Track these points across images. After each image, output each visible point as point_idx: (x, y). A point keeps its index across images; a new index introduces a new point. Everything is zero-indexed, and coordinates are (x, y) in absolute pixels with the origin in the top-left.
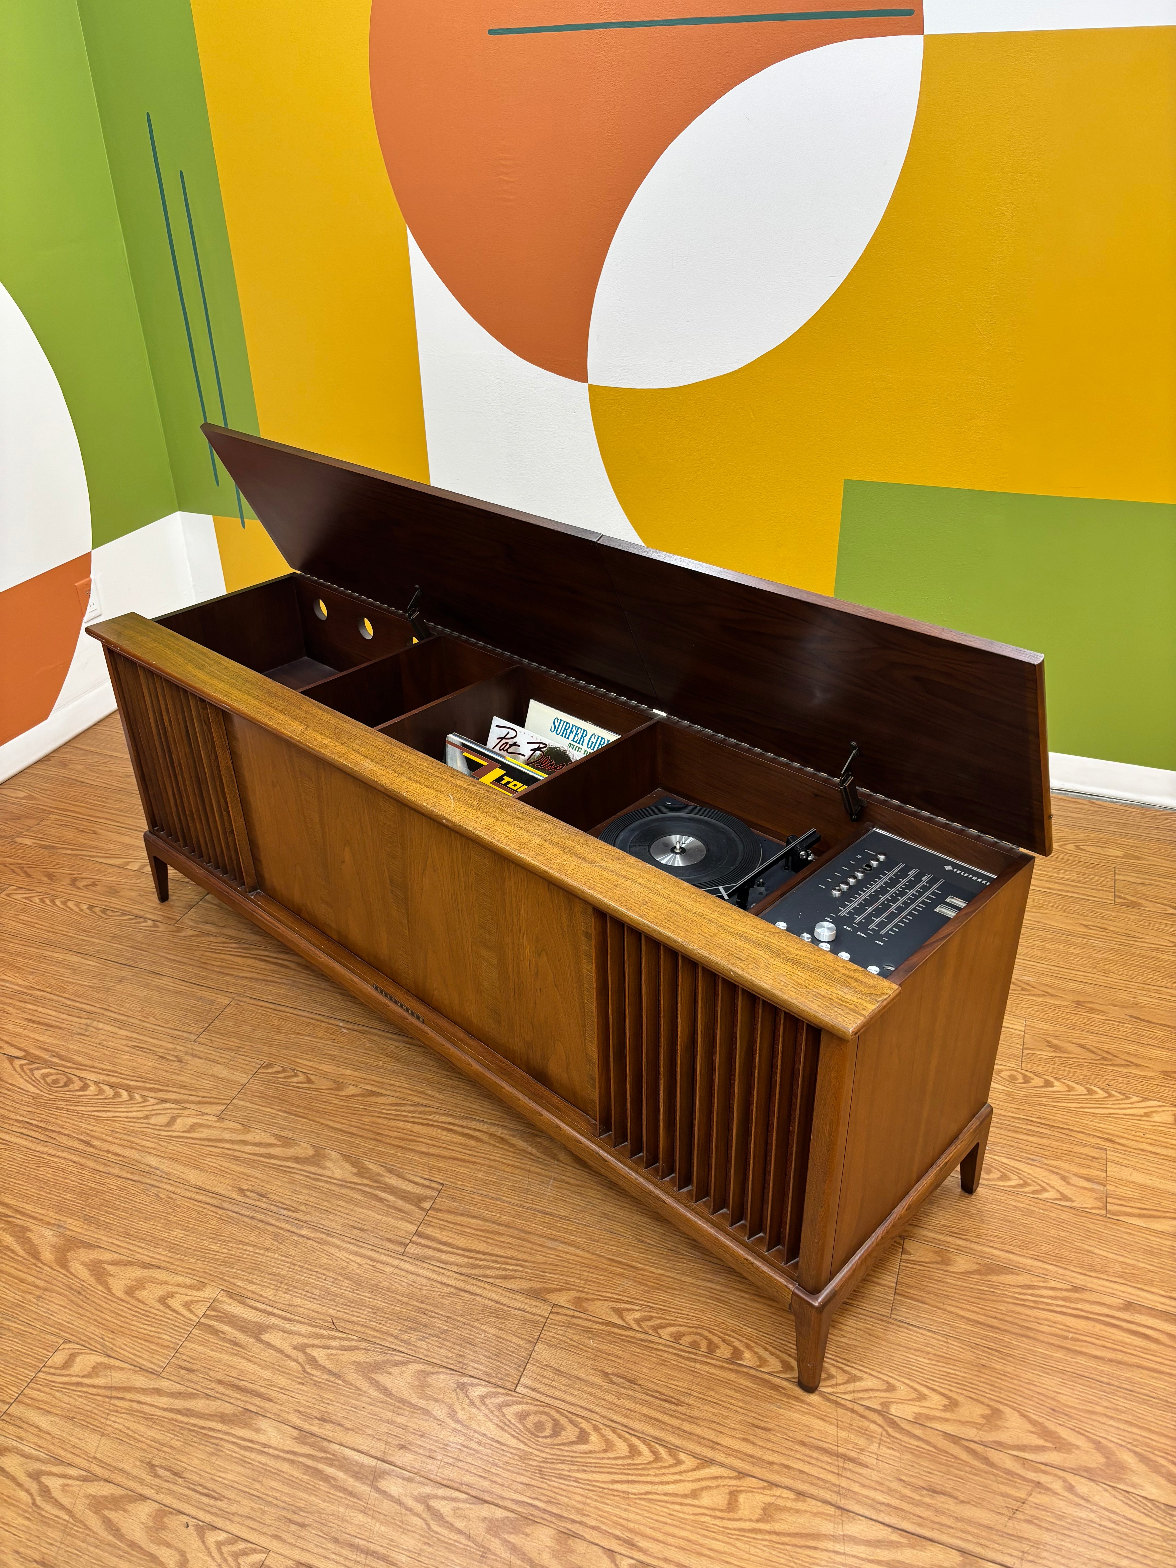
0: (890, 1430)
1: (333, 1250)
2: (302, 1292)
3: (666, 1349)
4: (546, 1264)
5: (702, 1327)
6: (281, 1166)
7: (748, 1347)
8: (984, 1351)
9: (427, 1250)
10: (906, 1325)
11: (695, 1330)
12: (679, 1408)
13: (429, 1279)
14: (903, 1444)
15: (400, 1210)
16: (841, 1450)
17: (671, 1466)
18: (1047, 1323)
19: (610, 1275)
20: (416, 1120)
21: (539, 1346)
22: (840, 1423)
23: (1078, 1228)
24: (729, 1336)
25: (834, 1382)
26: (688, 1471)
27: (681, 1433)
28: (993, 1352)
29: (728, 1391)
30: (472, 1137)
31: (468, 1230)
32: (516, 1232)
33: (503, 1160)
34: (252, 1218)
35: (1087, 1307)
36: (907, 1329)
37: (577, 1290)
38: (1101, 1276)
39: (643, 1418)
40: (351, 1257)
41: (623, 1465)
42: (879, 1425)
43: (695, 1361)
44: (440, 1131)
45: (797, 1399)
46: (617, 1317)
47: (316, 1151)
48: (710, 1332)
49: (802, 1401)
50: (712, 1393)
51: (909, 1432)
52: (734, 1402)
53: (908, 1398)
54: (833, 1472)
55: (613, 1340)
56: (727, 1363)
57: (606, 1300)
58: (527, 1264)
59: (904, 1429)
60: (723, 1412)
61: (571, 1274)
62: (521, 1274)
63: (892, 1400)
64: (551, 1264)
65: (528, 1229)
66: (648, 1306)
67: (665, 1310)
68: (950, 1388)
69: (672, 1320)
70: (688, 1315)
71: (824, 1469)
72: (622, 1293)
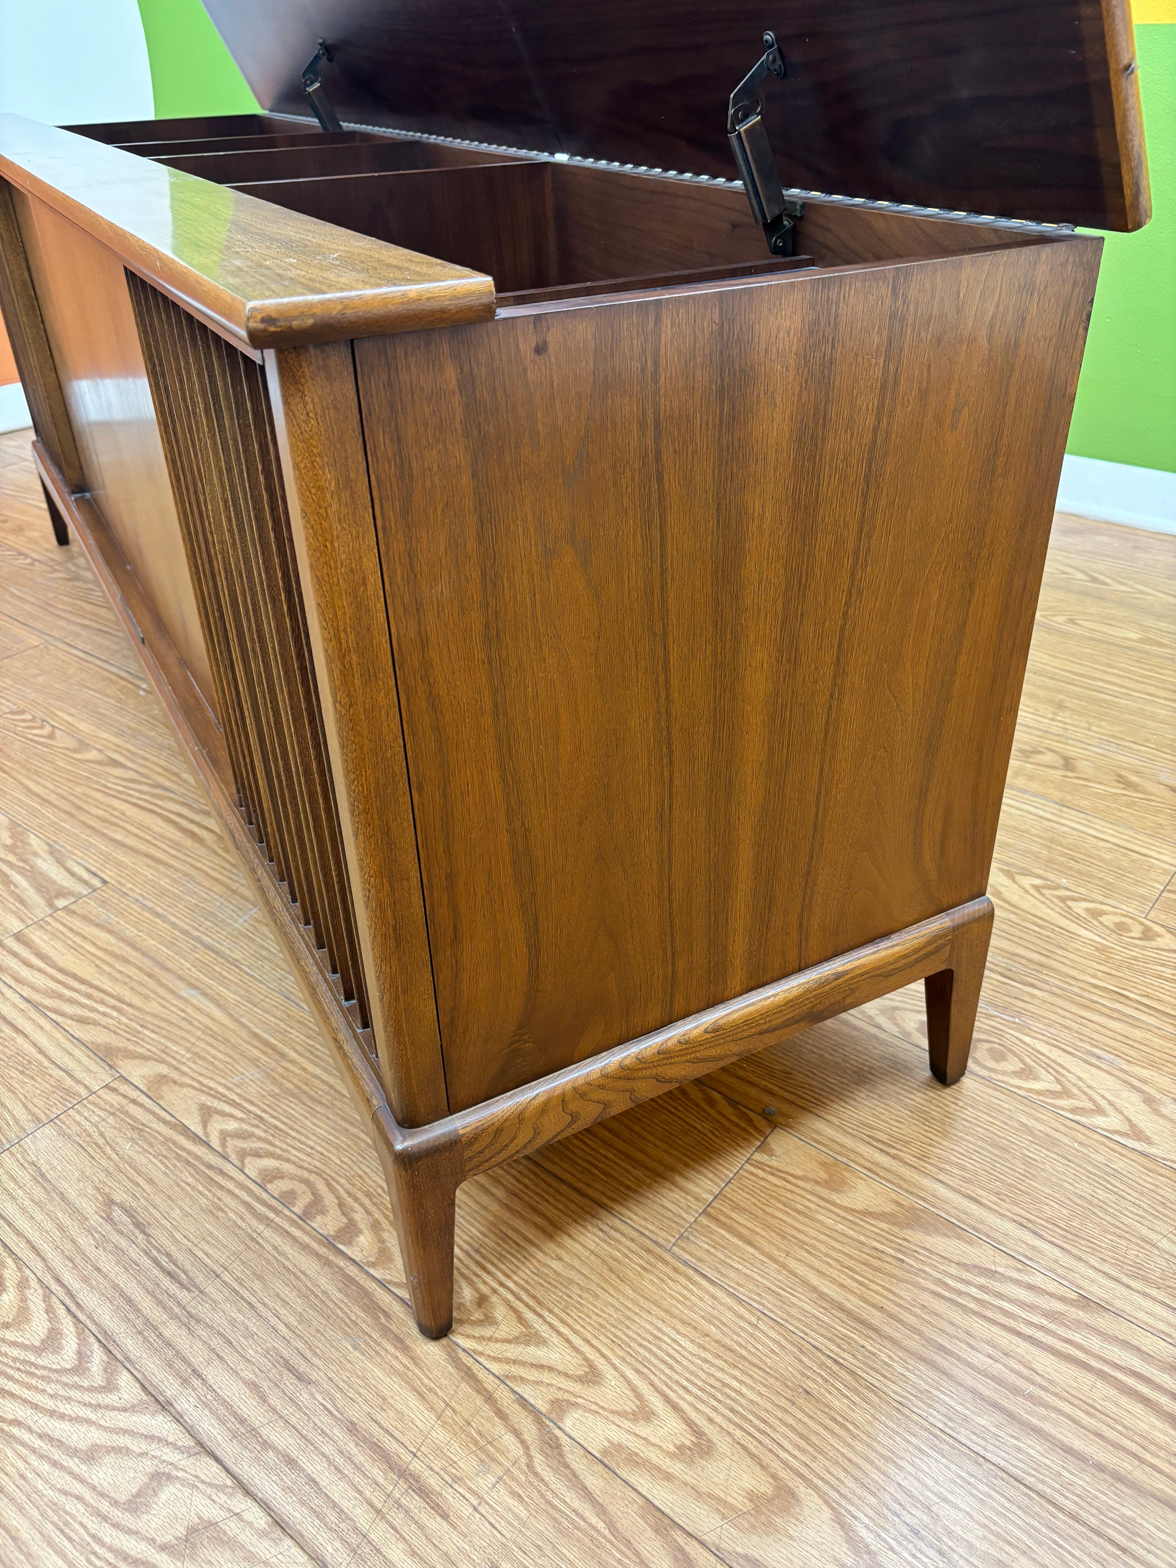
0: (538, 1458)
3: (237, 1191)
4: (157, 1016)
5: (319, 1174)
7: (375, 1226)
8: (822, 1365)
10: (691, 1272)
11: (305, 1174)
12: (181, 1294)
14: (549, 1495)
15: (23, 902)
16: (416, 1466)
17: (91, 1389)
18: (989, 1350)
19: (236, 1056)
20: (140, 803)
21: (48, 1130)
22: (449, 1412)
23: (1142, 1194)
24: (356, 1199)
25: (487, 1332)
26: (114, 1409)
27: (152, 1337)
28: (843, 1373)
29: (286, 1292)
30: (193, 835)
31: (87, 946)
32: (150, 963)
33: (212, 873)
35: (1095, 1343)
36: (689, 1279)
37: (170, 1065)
38: (1154, 1292)
39: (110, 1291)
41: (15, 1359)
42: (523, 1442)
43: (268, 1222)
44: (159, 821)
45: (400, 1342)
46: (197, 1119)
48: (328, 1185)
49: (406, 1349)
50: (257, 1286)
51: (574, 1474)
52: (283, 1312)
53: (614, 1408)
54: (371, 1505)
55: (165, 1153)
56: (320, 1243)
57: (203, 1091)
58: (130, 1010)
59: (567, 1466)
60: (250, 1325)
61: (182, 1042)
62: (110, 1021)
63: (580, 1401)
64: (164, 1020)
65: (170, 965)
66: (260, 1117)
67: (281, 1130)
68: (713, 1415)
69: (281, 1149)
70: (312, 1148)
71: (359, 1492)
72: (234, 1087)
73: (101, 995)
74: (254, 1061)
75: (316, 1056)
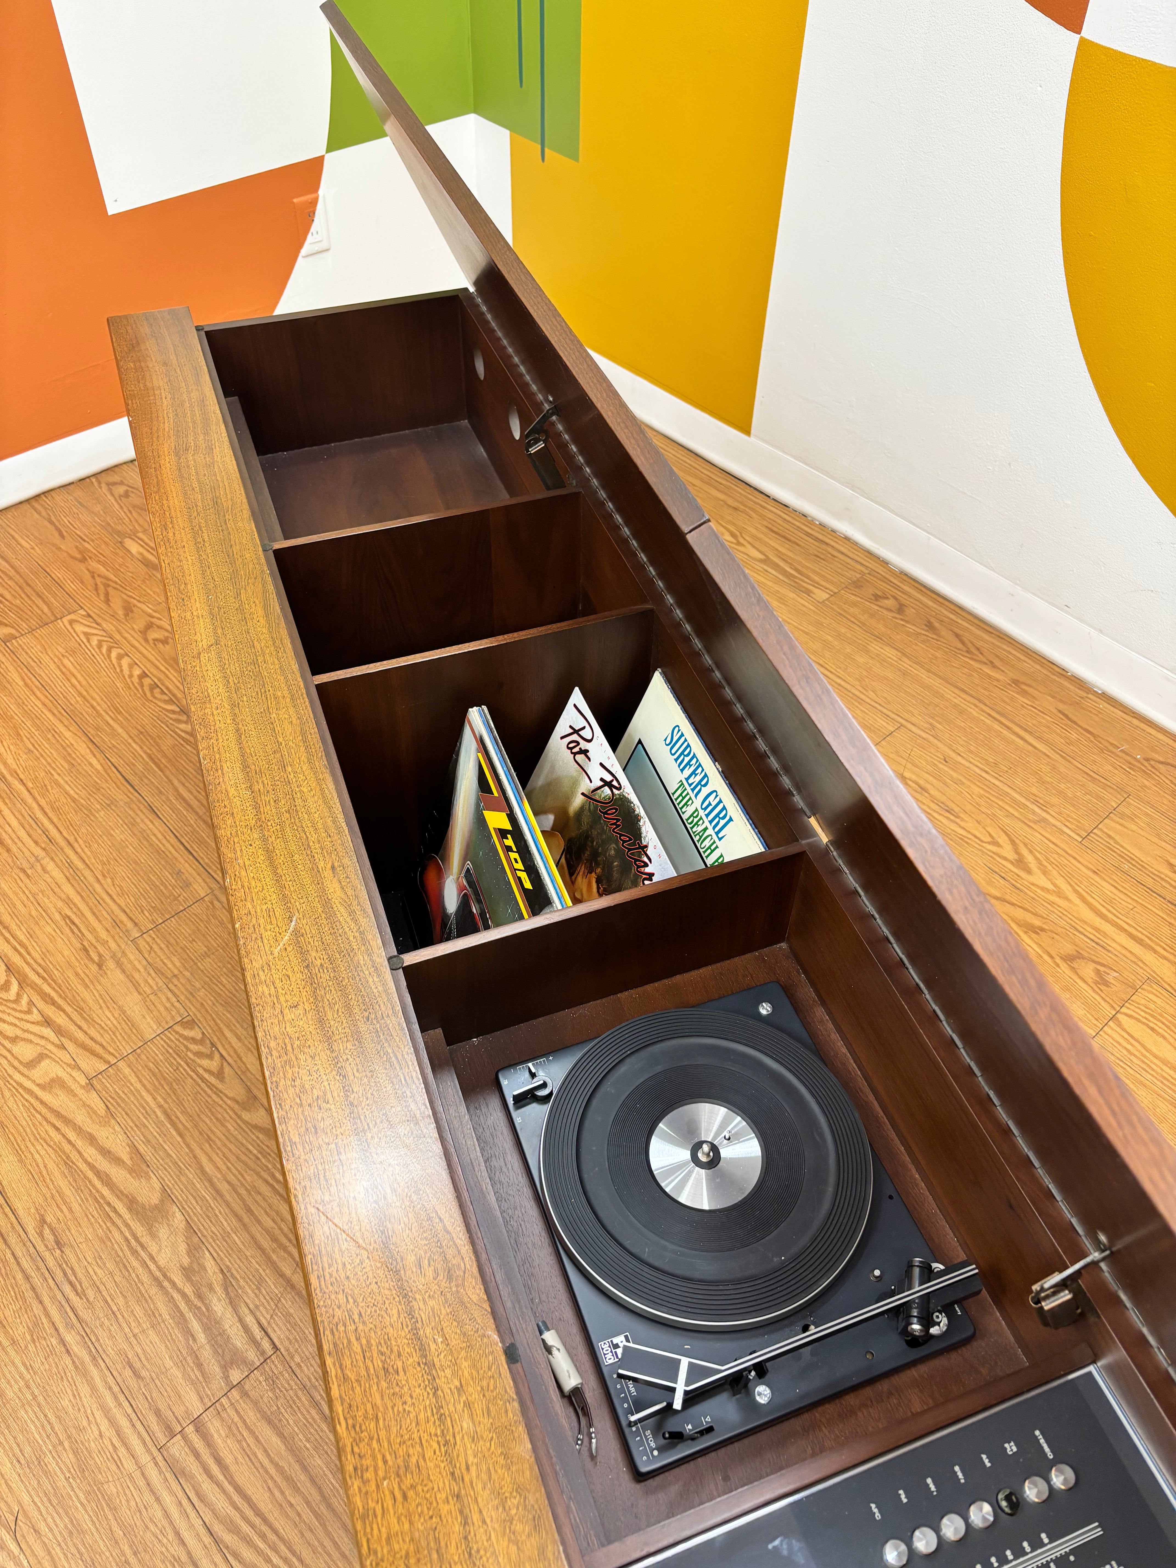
1: (84, 1390)
2: (12, 1441)
6: (109, 1204)
9: (192, 1459)
13: (167, 1515)
15: (200, 1365)
32: (318, 1498)
34: (27, 1278)
40: (98, 1414)
47: (162, 1201)
73: (274, 1537)
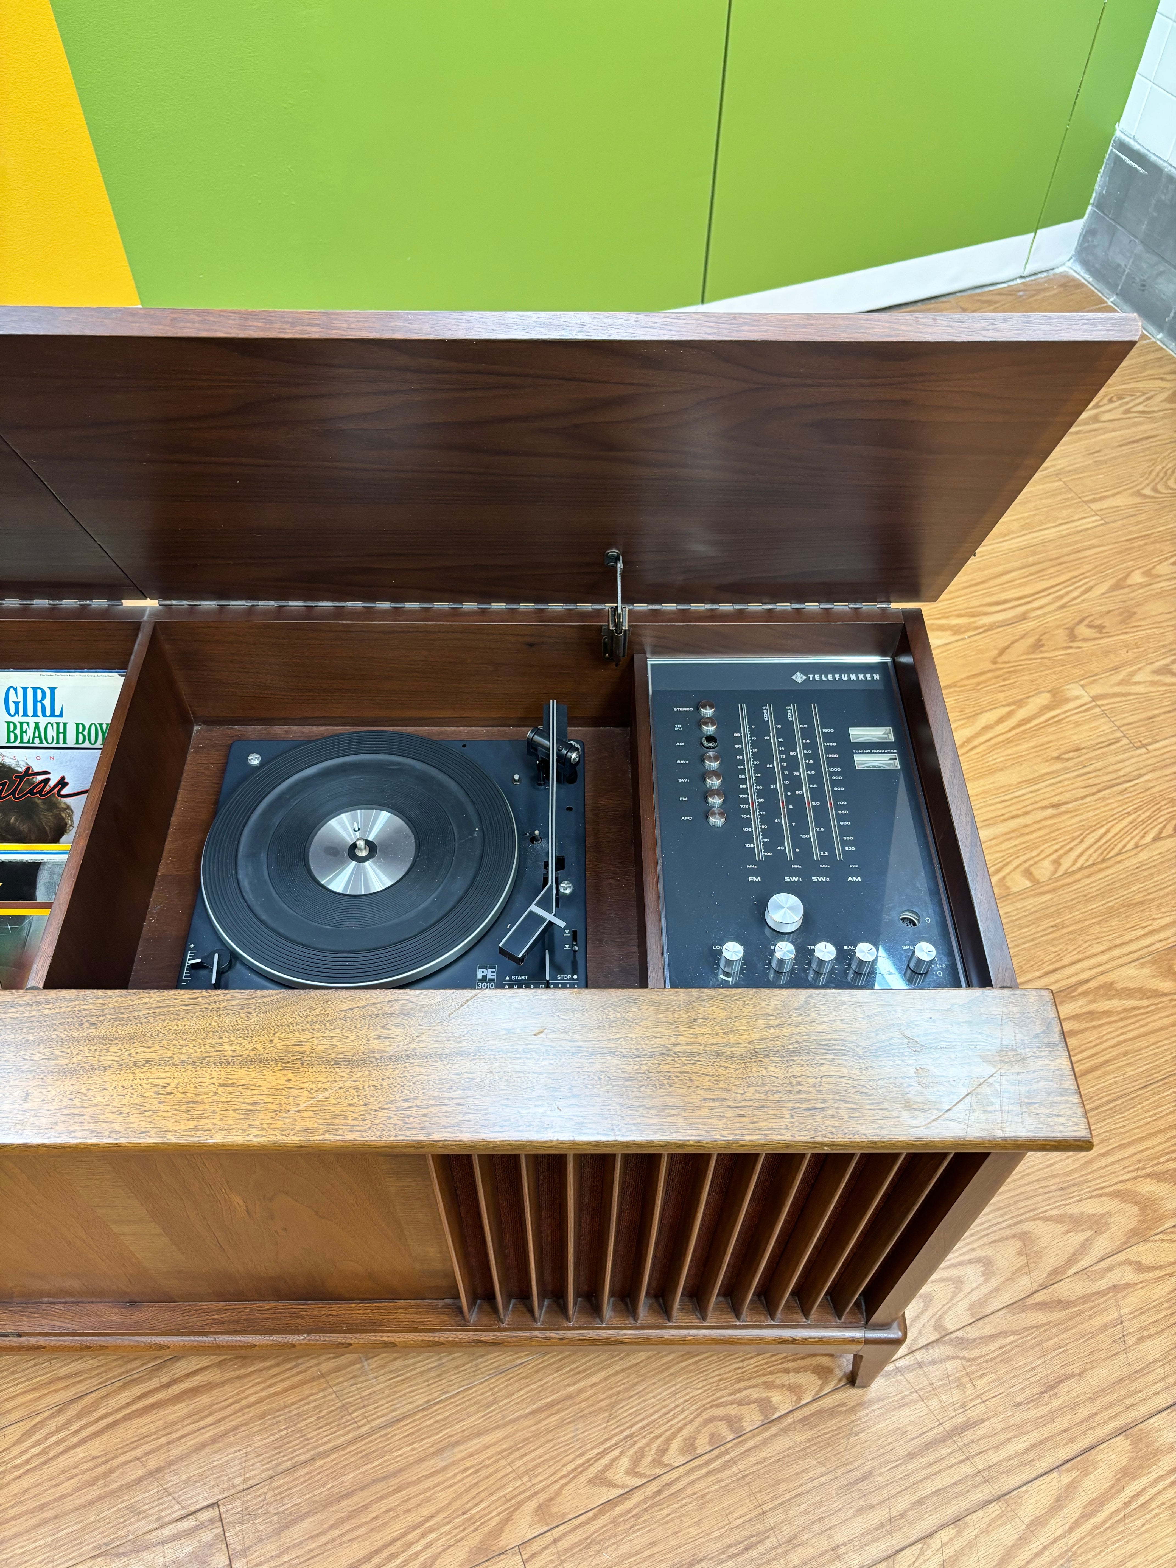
0: (965, 1353)
3: (692, 1478)
4: (459, 1496)
5: (704, 1409)
7: (768, 1386)
11: (700, 1419)
12: (768, 1544)
14: (988, 1357)
16: (948, 1426)
19: (549, 1437)
20: (82, 1435)
22: (921, 1393)
24: (740, 1391)
29: (795, 1468)
31: (313, 1545)
32: (380, 1486)
33: (273, 1390)
37: (528, 1498)
42: (953, 1358)
43: (733, 1461)
44: (136, 1423)
45: (862, 1405)
46: (605, 1490)
48: (717, 1406)
49: (869, 1403)
50: (784, 1486)
51: (981, 1338)
52: (811, 1474)
53: (949, 1297)
54: (962, 1461)
55: (627, 1526)
56: (766, 1430)
57: (574, 1477)
58: (436, 1520)
59: (975, 1340)
60: (813, 1501)
61: (505, 1481)
62: (440, 1542)
63: (939, 1313)
64: (468, 1490)
65: (394, 1467)
66: (627, 1437)
67: (648, 1425)
68: (970, 1247)
69: (666, 1431)
70: (677, 1406)
71: (952, 1466)
72: (584, 1449)
73: (398, 1544)
74: (561, 1424)
75: (584, 1371)
